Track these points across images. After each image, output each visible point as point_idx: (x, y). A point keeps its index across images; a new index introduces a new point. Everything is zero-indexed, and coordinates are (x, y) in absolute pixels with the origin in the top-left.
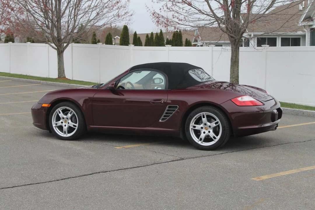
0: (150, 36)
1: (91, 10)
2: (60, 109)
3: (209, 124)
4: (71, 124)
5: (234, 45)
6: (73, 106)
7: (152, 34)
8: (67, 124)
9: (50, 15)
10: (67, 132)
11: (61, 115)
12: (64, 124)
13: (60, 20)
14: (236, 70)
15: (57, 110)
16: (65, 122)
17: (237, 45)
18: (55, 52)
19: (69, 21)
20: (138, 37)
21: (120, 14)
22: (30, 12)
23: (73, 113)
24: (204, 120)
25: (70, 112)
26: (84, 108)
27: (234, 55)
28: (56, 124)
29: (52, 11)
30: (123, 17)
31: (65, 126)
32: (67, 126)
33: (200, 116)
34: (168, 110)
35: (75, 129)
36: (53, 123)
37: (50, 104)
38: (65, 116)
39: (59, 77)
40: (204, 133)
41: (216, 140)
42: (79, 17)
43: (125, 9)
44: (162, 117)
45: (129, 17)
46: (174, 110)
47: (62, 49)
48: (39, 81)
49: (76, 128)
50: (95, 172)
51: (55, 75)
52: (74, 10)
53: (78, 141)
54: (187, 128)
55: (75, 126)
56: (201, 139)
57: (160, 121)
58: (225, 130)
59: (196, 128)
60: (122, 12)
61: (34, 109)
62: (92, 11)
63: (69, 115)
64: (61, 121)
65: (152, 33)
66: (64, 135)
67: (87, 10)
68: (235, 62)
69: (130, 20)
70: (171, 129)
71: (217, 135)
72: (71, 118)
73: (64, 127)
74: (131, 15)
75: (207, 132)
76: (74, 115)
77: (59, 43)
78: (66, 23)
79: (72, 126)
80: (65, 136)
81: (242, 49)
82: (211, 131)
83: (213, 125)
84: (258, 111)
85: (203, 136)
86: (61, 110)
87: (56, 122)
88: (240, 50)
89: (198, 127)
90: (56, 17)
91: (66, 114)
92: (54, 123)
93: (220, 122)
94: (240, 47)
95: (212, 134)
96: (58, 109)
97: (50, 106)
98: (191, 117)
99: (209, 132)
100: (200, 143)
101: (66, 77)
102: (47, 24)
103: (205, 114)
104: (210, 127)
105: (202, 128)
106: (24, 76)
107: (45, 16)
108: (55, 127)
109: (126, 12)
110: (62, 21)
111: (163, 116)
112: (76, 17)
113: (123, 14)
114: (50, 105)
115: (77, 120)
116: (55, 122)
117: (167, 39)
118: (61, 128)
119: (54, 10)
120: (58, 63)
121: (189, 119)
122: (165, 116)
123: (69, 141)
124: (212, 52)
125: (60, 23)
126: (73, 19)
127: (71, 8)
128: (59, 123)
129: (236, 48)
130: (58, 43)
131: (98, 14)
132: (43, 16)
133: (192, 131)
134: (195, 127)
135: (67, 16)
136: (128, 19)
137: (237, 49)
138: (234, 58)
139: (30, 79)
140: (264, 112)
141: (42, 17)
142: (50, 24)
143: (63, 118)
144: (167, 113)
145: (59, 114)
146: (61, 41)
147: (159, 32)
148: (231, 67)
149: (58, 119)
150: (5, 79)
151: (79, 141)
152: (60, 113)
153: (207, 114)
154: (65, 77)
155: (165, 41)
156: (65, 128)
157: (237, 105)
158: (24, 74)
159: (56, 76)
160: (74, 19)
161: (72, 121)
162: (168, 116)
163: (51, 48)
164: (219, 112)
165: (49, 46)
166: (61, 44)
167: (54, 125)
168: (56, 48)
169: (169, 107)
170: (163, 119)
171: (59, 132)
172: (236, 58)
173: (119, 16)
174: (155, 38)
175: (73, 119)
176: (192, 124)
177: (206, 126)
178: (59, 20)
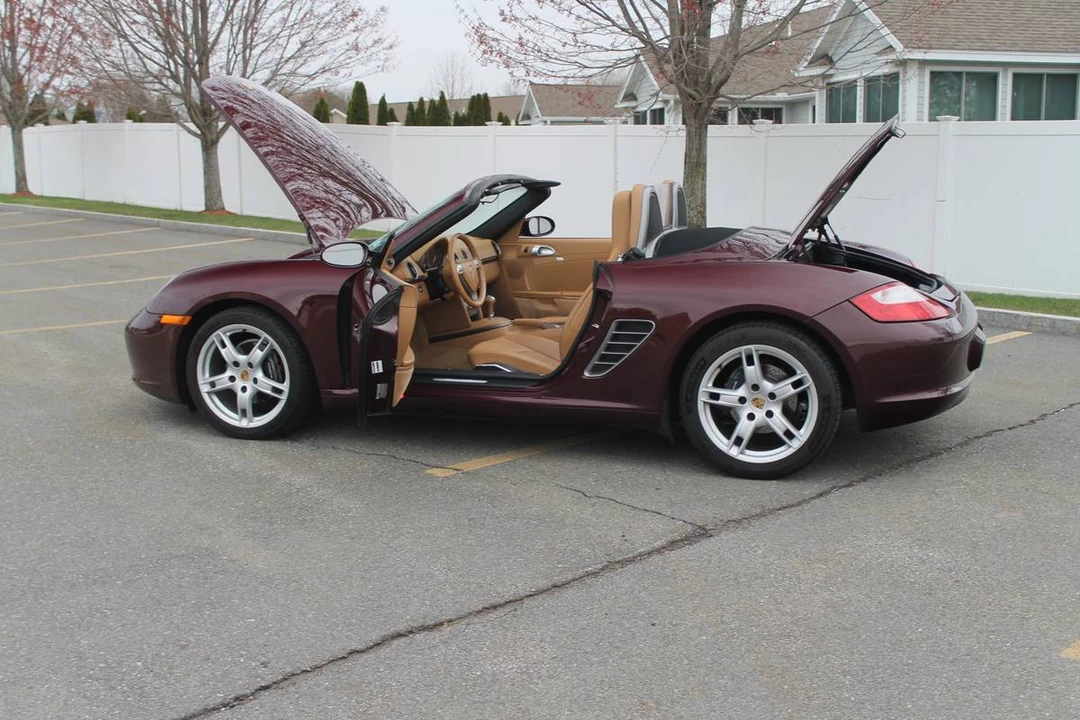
0: (416, 107)
1: (286, 33)
2: (224, 333)
3: (768, 386)
4: (266, 385)
5: (695, 118)
6: (269, 321)
7: (421, 101)
8: (250, 386)
9: (181, 45)
10: (249, 411)
11: (229, 352)
12: (239, 384)
13: (207, 60)
14: (700, 187)
15: (213, 337)
16: (244, 376)
17: (703, 118)
18: (197, 143)
19: (229, 61)
20: (388, 109)
21: (359, 45)
22: (125, 37)
23: (272, 345)
24: (752, 371)
25: (261, 341)
26: (304, 321)
27: (696, 145)
28: (213, 384)
29: (184, 34)
30: (369, 52)
31: (244, 389)
32: (249, 391)
33: (738, 356)
34: (615, 337)
35: (276, 401)
36: (200, 381)
37: (187, 314)
38: (242, 358)
39: (209, 208)
40: (751, 417)
41: (796, 445)
42: (256, 52)
43: (376, 28)
44: (595, 361)
45: (385, 51)
46: (638, 338)
47: (214, 137)
48: (157, 220)
49: (284, 398)
50: (393, 630)
51: (198, 204)
52: (242, 32)
53: (288, 443)
54: (687, 400)
55: (280, 392)
56: (738, 441)
57: (586, 374)
58: (829, 408)
59: (720, 402)
60: (366, 38)
61: (137, 330)
62: (290, 36)
63: (257, 354)
64: (228, 373)
65: (421, 99)
66: (240, 421)
67: (277, 31)
68: (695, 164)
69: (386, 60)
70: (627, 403)
71: (799, 426)
72: (264, 365)
73: (240, 394)
74: (391, 47)
75: (760, 415)
76: (273, 352)
77: (205, 121)
78: (221, 68)
79: (269, 392)
80: (244, 423)
81: (713, 130)
82: (777, 411)
83: (786, 389)
84: (940, 339)
85: (745, 428)
86: (228, 334)
87: (211, 375)
88: (709, 134)
89: (728, 397)
90: (196, 52)
91: (246, 350)
92: (204, 380)
93: (810, 379)
94: (709, 126)
95: (779, 423)
96: (219, 332)
97: (190, 321)
98: (702, 363)
99: (770, 414)
100: (734, 452)
101: (227, 209)
102: (173, 69)
103: (757, 351)
104: (772, 396)
105: (742, 400)
106: (119, 205)
107: (167, 49)
108: (209, 393)
109: (376, 39)
110: (210, 64)
111: (597, 356)
112: (248, 51)
113: (370, 43)
114: (188, 319)
115: (283, 368)
116: (207, 375)
117: (457, 114)
118: (228, 397)
119: (189, 32)
120: (205, 173)
121: (696, 368)
122: (603, 358)
123: (258, 443)
124: (616, 139)
125: (207, 68)
126: (240, 57)
127: (235, 28)
128: (223, 381)
129: (700, 127)
130: (203, 121)
131: (303, 45)
132: (161, 48)
133: (705, 410)
134: (715, 396)
135: (226, 49)
136: (382, 56)
137: (703, 129)
138: (694, 154)
139: (133, 215)
140: (955, 338)
141: (157, 50)
142: (181, 70)
143: (236, 364)
144: (609, 348)
145: (223, 351)
146: (211, 116)
147: (437, 98)
148: (685, 178)
149: (219, 365)
150: (69, 216)
151: (293, 440)
152: (224, 346)
153: (760, 352)
154: (224, 209)
155: (452, 118)
156: (244, 399)
157: (875, 317)
158: (120, 200)
159: (202, 208)
160: (244, 57)
161: (266, 374)
162: (617, 358)
163: (185, 132)
164: (809, 345)
165: (181, 128)
166: (210, 123)
167: (204, 389)
168: (199, 132)
169: (620, 327)
170: (595, 369)
171: (223, 412)
172: (699, 155)
173: (356, 48)
174: (429, 111)
175: (272, 366)
176: (706, 385)
177: (757, 395)
178: (203, 60)
